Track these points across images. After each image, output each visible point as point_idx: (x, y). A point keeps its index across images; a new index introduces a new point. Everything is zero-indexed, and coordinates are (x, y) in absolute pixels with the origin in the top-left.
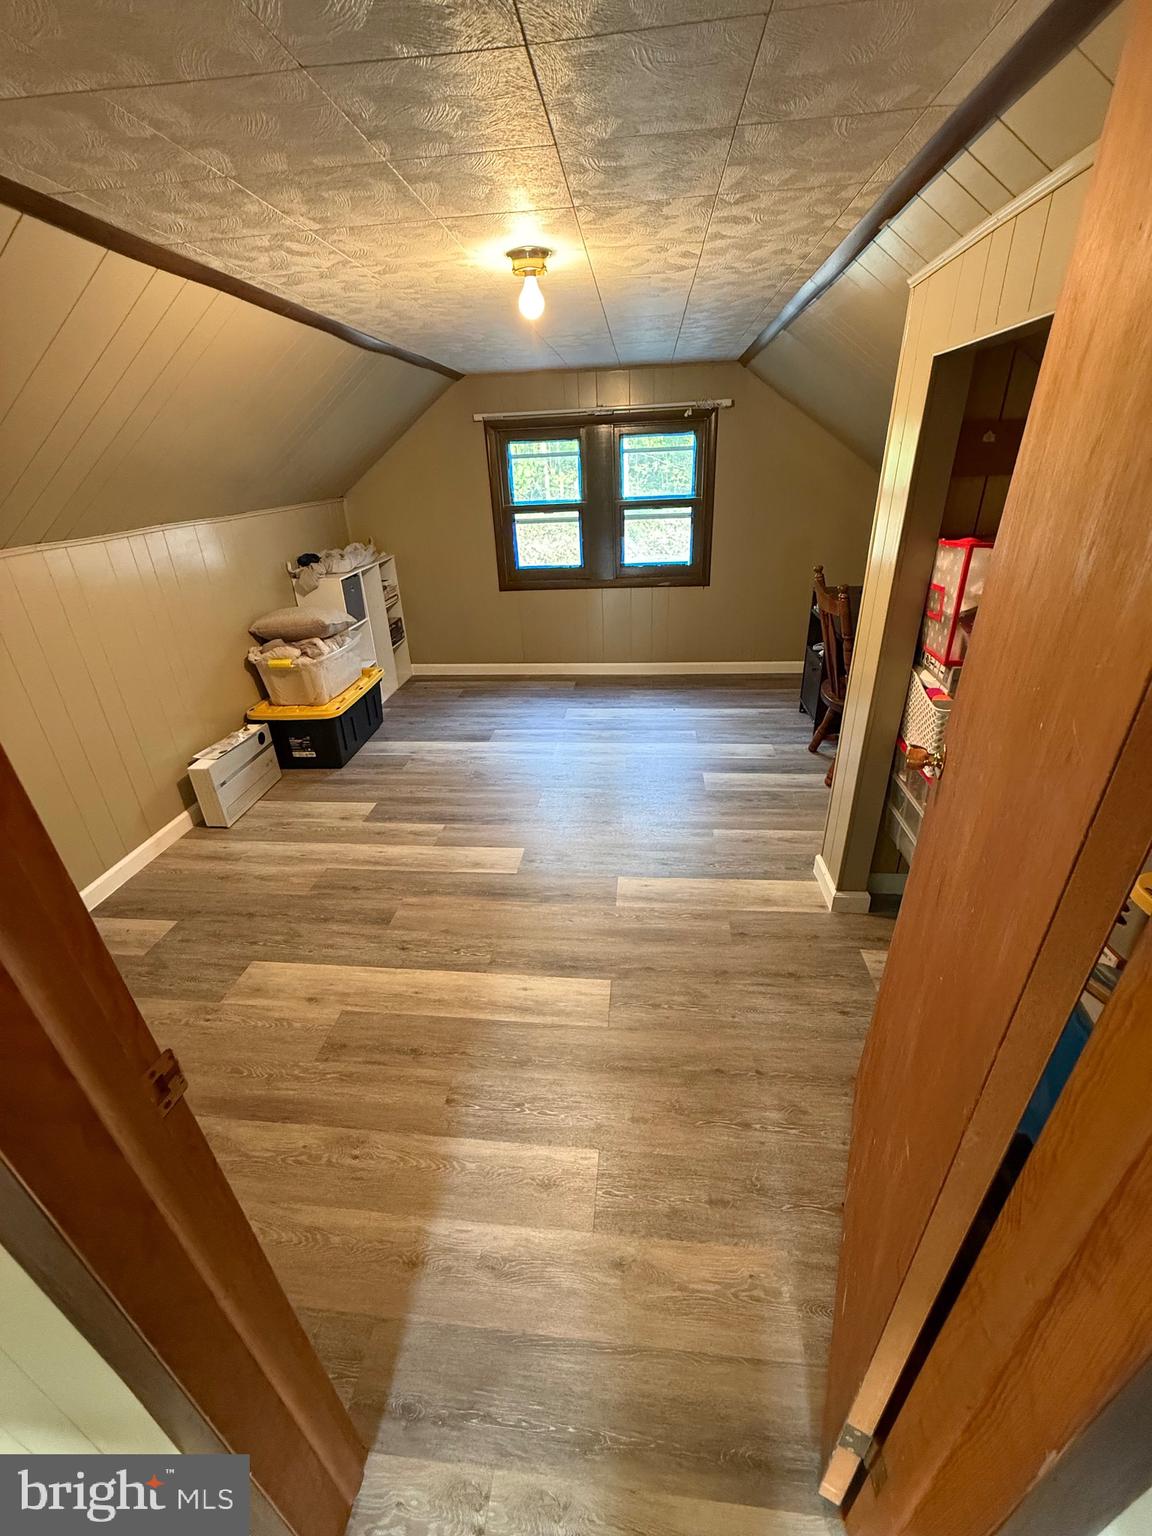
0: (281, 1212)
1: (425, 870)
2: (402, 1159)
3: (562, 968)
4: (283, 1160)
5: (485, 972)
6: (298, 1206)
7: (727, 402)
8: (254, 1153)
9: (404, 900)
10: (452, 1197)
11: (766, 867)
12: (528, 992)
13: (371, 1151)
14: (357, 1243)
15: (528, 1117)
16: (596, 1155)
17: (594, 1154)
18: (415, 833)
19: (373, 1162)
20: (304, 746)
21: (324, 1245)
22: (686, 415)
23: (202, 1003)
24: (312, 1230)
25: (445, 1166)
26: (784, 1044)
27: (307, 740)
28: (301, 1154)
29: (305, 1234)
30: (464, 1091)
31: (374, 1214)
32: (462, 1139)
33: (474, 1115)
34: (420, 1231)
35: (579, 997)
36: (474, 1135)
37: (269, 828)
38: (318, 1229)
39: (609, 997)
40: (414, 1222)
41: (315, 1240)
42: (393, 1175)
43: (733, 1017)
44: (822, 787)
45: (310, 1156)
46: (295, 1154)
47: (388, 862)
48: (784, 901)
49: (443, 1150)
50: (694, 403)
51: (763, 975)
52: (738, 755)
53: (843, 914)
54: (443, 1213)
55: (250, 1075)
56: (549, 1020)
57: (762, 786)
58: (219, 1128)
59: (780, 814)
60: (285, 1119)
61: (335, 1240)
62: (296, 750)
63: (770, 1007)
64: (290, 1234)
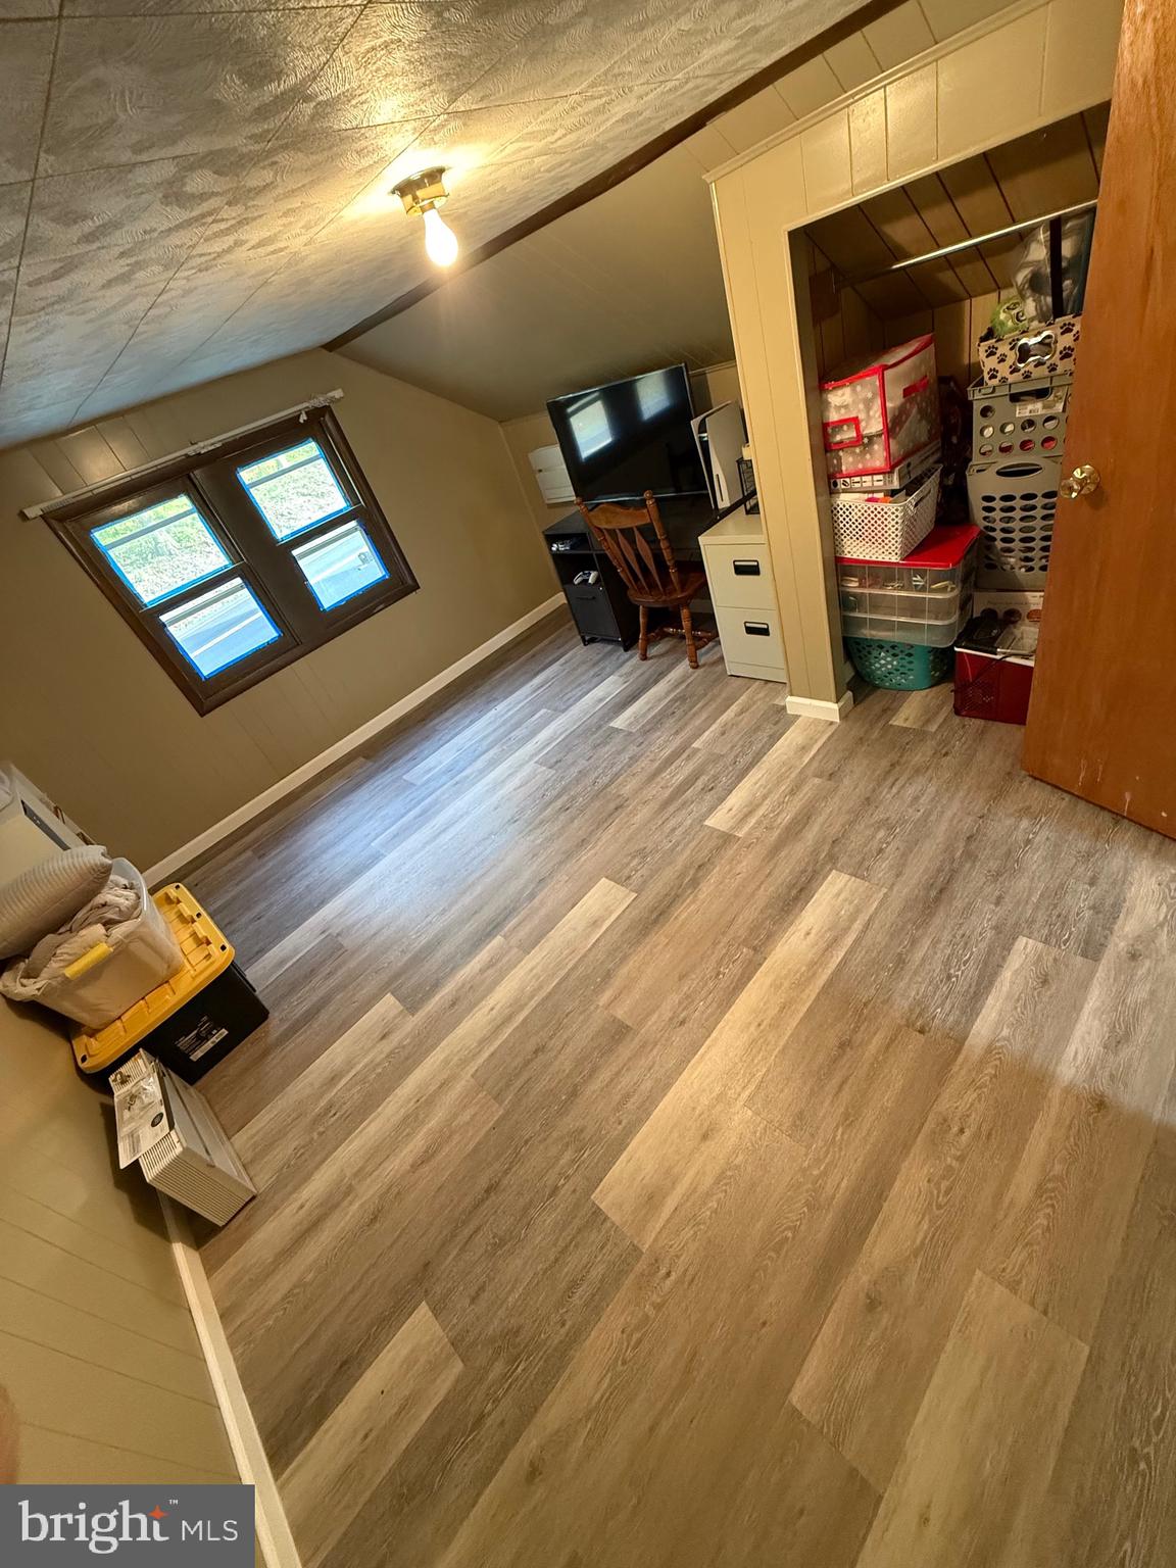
0: (1009, 1221)
1: (563, 973)
2: (980, 1088)
3: (796, 899)
4: (939, 1207)
5: (765, 959)
6: (1007, 1200)
7: (338, 394)
8: (918, 1242)
9: (601, 1004)
10: (1036, 1056)
11: (763, 736)
12: (814, 932)
13: (959, 1114)
14: (1066, 1149)
15: (965, 974)
16: (1025, 939)
17: (1022, 941)
18: (491, 964)
19: (973, 1116)
20: (203, 1034)
21: (1061, 1182)
22: (301, 421)
23: (629, 1281)
24: (1040, 1190)
25: (999, 1053)
26: (961, 794)
27: (205, 1023)
28: (938, 1184)
29: (1043, 1199)
30: (914, 1016)
31: (1037, 1126)
32: (972, 1032)
33: (947, 1015)
34: (1067, 1090)
35: (841, 898)
36: (971, 1021)
37: (315, 1135)
38: (1040, 1186)
39: (853, 878)
40: (1055, 1094)
41: (1053, 1190)
42: (996, 1101)
43: (919, 811)
44: (694, 673)
45: (944, 1177)
46: (935, 1192)
47: (516, 1005)
48: (811, 739)
49: (978, 1052)
50: (305, 405)
51: (885, 779)
52: (605, 698)
53: (846, 716)
54: (1051, 1068)
55: (795, 1229)
56: (858, 926)
57: (660, 700)
58: (865, 1279)
59: (706, 705)
60: (881, 1197)
61: (1058, 1168)
62: (194, 1050)
63: (920, 788)
64: (1041, 1214)
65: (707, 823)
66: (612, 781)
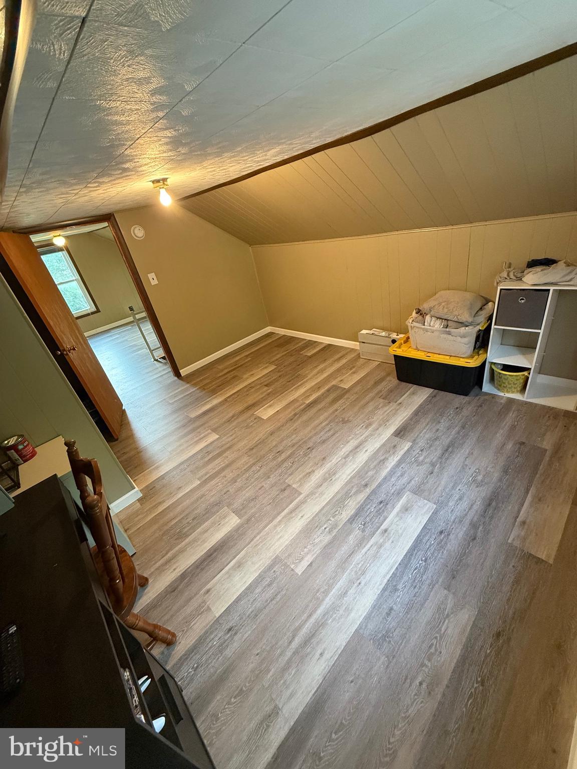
65: (218, 436)
66: (251, 467)
